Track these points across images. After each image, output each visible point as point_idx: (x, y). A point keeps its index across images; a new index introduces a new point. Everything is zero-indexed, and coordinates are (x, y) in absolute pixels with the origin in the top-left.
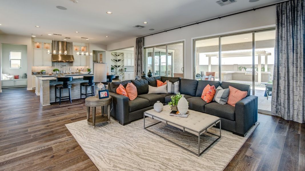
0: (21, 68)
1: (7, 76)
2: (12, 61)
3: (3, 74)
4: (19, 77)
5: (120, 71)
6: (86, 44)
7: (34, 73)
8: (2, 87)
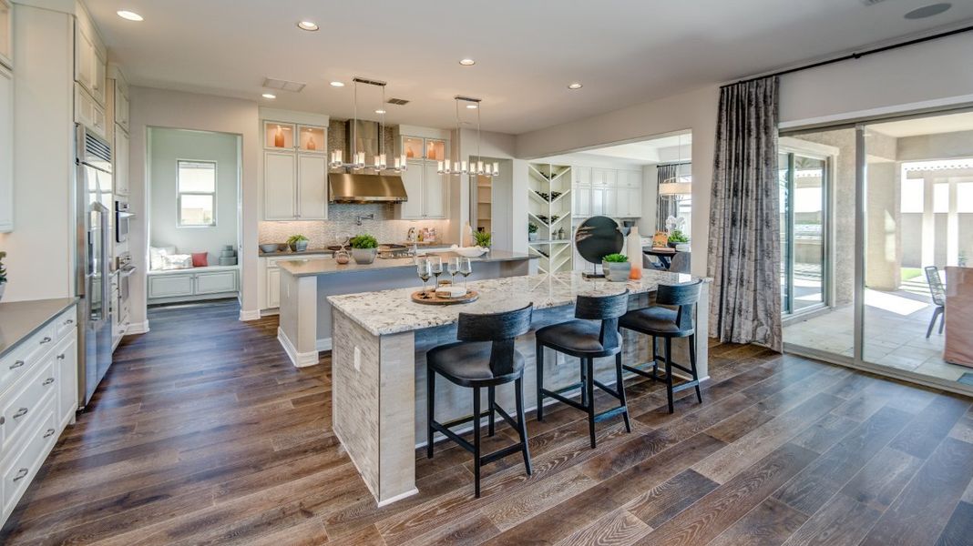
0: (214, 225)
1: (169, 257)
2: (183, 197)
3: (154, 251)
4: (208, 256)
5: (557, 237)
6: (444, 130)
7: (269, 249)
8: (149, 299)
